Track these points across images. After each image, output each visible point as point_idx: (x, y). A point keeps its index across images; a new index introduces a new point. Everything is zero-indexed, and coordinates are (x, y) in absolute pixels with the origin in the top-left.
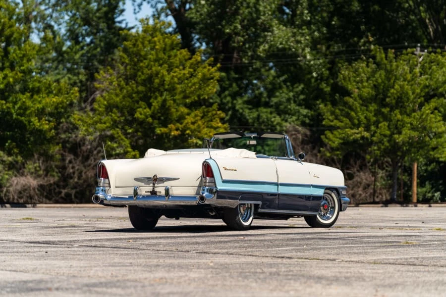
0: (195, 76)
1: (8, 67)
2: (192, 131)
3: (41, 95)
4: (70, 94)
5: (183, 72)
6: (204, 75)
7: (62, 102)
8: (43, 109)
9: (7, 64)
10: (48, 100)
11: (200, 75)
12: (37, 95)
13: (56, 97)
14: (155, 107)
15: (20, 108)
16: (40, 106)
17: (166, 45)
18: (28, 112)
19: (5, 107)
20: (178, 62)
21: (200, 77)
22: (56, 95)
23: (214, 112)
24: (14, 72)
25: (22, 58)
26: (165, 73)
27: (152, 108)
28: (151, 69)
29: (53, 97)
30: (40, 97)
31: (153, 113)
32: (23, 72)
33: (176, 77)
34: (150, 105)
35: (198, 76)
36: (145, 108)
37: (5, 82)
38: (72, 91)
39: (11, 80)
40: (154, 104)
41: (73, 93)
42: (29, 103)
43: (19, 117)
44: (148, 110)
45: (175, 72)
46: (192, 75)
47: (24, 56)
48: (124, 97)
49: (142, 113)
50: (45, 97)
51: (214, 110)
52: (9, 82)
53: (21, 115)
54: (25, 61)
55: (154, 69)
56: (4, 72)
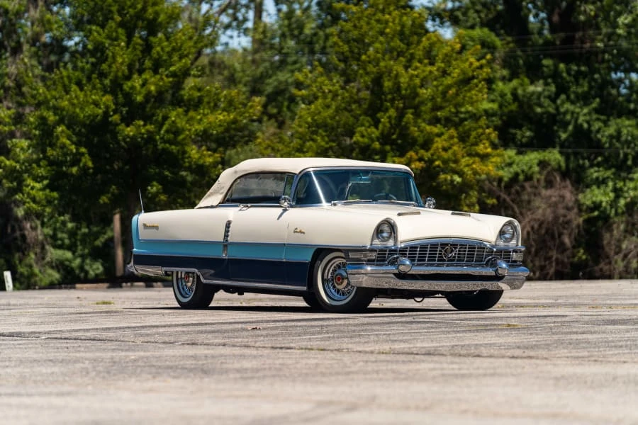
0: (449, 75)
1: (150, 69)
2: (445, 162)
3: (201, 111)
4: (247, 108)
5: (429, 68)
6: (463, 72)
7: (235, 121)
8: (205, 131)
9: (148, 63)
10: (211, 118)
11: (456, 73)
12: (195, 110)
13: (225, 113)
14: (384, 126)
15: (167, 131)
16: (200, 128)
17: (403, 26)
18: (181, 137)
19: (143, 131)
20: (421, 53)
21: (455, 75)
22: (224, 110)
23: (480, 131)
24: (158, 77)
25: (170, 54)
26: (401, 70)
27: (381, 126)
28: (378, 65)
29: (220, 114)
30: (200, 114)
31: (382, 134)
32: (174, 75)
33: (417, 76)
34: (376, 123)
35: (452, 75)
36: (369, 127)
37: (144, 91)
38: (250, 104)
39: (153, 88)
40: (382, 120)
41: (251, 107)
42: (181, 123)
43: (167, 145)
44: (373, 129)
45: (416, 68)
46: (444, 73)
47: (174, 49)
48: (338, 110)
49: (365, 133)
50: (208, 114)
51: (481, 127)
52: (150, 92)
53: (170, 142)
54: (175, 58)
55: (382, 64)
56: (144, 76)
